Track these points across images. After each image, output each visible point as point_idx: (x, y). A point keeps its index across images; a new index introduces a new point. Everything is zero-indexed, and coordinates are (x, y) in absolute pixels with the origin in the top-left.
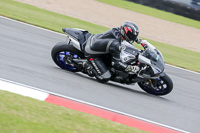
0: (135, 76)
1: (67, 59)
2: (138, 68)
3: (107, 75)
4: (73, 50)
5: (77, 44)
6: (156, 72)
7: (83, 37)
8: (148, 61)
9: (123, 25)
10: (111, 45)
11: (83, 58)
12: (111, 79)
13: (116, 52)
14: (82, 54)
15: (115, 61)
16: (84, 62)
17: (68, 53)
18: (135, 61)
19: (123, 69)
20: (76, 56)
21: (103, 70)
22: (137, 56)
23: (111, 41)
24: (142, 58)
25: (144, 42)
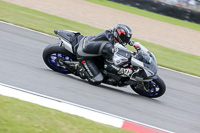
0: (127, 78)
1: (59, 61)
2: (130, 71)
3: (99, 78)
4: (65, 52)
5: (69, 46)
6: (148, 75)
7: (75, 39)
8: (141, 64)
9: (116, 27)
10: (104, 48)
11: (75, 60)
12: (104, 81)
13: (109, 54)
14: (74, 56)
15: (108, 64)
16: (77, 64)
17: (60, 55)
18: (128, 64)
19: (115, 72)
20: (67, 58)
21: (96, 72)
22: (130, 59)
23: (104, 43)
24: (135, 61)
25: (137, 44)
